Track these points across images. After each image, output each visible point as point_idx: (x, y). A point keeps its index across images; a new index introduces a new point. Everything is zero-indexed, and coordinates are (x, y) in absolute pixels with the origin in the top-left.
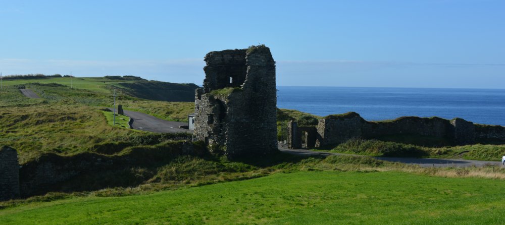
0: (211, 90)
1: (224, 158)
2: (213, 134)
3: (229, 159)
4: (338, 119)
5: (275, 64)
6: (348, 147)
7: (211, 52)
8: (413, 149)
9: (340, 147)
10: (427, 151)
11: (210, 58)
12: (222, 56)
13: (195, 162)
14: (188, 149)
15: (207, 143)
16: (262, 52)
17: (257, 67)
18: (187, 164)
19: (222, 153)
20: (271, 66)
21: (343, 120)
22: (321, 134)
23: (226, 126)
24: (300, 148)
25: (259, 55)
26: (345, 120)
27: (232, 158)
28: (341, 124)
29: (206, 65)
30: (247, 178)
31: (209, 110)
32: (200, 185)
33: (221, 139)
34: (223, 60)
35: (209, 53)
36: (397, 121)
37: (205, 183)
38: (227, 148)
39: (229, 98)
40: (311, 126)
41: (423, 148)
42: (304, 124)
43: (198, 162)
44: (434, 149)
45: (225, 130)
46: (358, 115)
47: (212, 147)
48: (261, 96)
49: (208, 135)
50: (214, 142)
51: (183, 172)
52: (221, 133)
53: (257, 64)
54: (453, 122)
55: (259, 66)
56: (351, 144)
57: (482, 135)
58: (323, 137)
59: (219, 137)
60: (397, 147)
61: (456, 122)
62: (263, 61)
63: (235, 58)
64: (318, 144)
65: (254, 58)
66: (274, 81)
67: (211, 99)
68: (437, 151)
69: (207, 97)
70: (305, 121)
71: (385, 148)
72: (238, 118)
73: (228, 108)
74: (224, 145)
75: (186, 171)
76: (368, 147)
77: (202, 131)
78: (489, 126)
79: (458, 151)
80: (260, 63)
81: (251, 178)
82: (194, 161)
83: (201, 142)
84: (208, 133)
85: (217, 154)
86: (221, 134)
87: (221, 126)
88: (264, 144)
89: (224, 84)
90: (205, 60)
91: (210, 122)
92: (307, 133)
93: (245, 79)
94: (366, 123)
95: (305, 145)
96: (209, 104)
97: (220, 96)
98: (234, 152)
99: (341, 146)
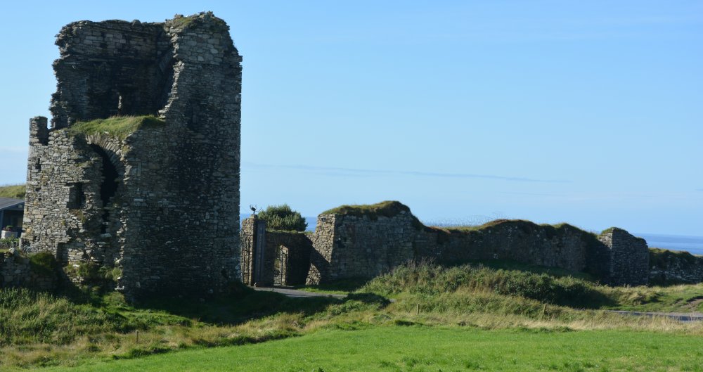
0: (73, 122)
1: (115, 299)
2: (83, 236)
3: (128, 302)
4: (365, 217)
5: (241, 63)
6: (402, 282)
7: (76, 23)
8: (579, 289)
9: (379, 284)
10: (610, 295)
11: (71, 37)
12: (103, 35)
13: (45, 307)
14: (18, 271)
15: (62, 259)
16: (212, 28)
17: (200, 67)
18: (23, 310)
19: (108, 285)
20: (231, 67)
21: (376, 220)
22: (323, 252)
23: (120, 216)
24: (271, 284)
25: (205, 37)
26: (380, 219)
27: (139, 299)
28: (370, 228)
29: (59, 57)
30: (252, 341)
31: (76, 173)
32: (136, 354)
33: (105, 248)
34: (104, 45)
35: (70, 26)
36: (488, 228)
37: (148, 349)
38: (124, 273)
39: (130, 141)
40: (294, 232)
41: (599, 288)
42: (277, 228)
43: (52, 307)
44: (625, 290)
45: (116, 225)
46: (406, 209)
47: (81, 269)
48: (207, 141)
49: (66, 239)
50: (85, 256)
51: (21, 331)
52: (104, 232)
53: (201, 59)
54: (607, 238)
55: (204, 65)
56: (411, 277)
57: (656, 272)
58: (329, 259)
59: (101, 244)
60: (541, 282)
61: (614, 238)
62: (214, 51)
63: (132, 42)
64: (314, 275)
65: (193, 43)
66: (236, 106)
67: (79, 142)
68: (635, 295)
69: (68, 137)
70: (277, 221)
71: (508, 285)
72: (151, 195)
73: (128, 168)
74: (113, 265)
75: (27, 329)
76: (459, 284)
77: (48, 227)
78: (667, 253)
79: (680, 295)
80: (207, 55)
81: (263, 339)
82: (41, 303)
83: (47, 257)
84: (69, 232)
85: (94, 289)
86: (107, 235)
87: (106, 216)
88: (208, 267)
89: (104, 109)
90: (60, 43)
91: (76, 202)
92: (285, 250)
93: (171, 96)
94: (422, 231)
95: (281, 279)
96: (75, 156)
97: (103, 137)
98: (138, 284)
99: (383, 282)
